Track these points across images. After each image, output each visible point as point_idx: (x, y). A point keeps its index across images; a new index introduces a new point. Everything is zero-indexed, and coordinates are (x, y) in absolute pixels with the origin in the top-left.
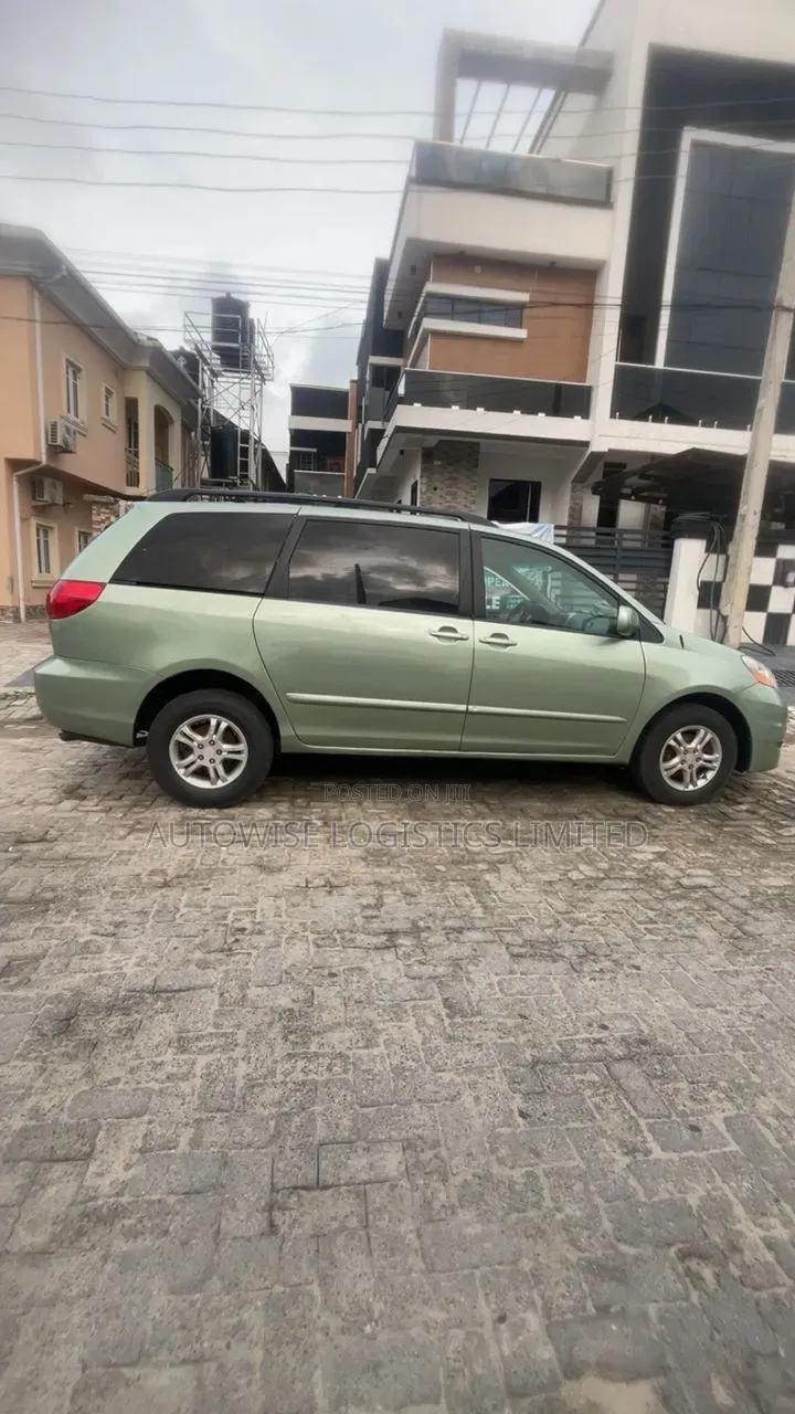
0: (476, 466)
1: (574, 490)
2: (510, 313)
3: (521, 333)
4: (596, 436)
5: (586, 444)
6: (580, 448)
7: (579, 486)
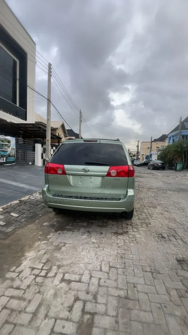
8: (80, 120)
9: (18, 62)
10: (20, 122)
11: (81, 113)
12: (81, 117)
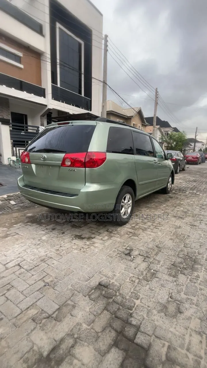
0: (9, 107)
1: (41, 118)
2: (17, 59)
3: (22, 66)
4: (49, 103)
5: (46, 106)
6: (45, 107)
7: (42, 117)
8: (156, 103)
9: (82, 43)
10: (80, 112)
11: (157, 92)
12: (157, 98)
